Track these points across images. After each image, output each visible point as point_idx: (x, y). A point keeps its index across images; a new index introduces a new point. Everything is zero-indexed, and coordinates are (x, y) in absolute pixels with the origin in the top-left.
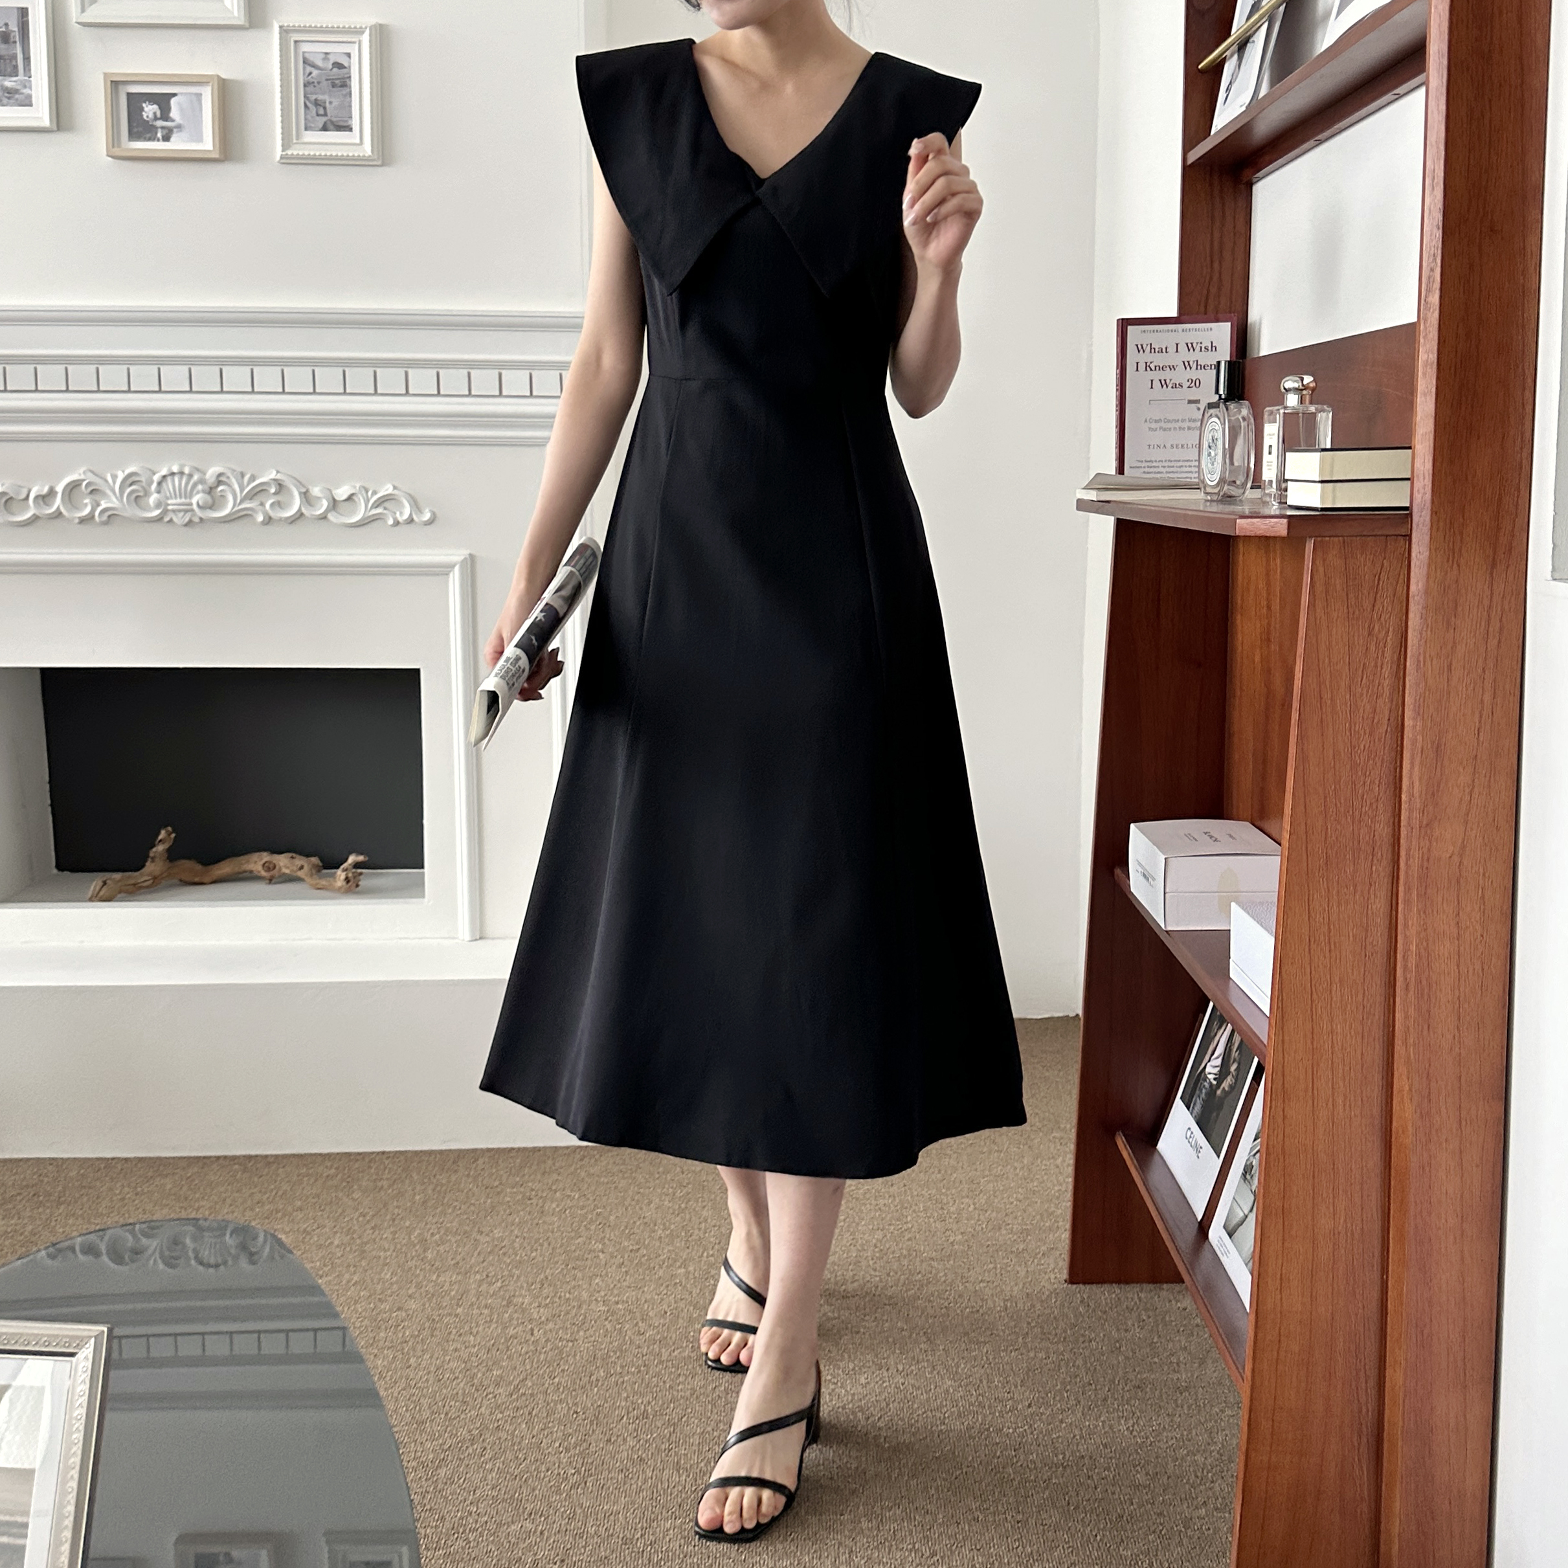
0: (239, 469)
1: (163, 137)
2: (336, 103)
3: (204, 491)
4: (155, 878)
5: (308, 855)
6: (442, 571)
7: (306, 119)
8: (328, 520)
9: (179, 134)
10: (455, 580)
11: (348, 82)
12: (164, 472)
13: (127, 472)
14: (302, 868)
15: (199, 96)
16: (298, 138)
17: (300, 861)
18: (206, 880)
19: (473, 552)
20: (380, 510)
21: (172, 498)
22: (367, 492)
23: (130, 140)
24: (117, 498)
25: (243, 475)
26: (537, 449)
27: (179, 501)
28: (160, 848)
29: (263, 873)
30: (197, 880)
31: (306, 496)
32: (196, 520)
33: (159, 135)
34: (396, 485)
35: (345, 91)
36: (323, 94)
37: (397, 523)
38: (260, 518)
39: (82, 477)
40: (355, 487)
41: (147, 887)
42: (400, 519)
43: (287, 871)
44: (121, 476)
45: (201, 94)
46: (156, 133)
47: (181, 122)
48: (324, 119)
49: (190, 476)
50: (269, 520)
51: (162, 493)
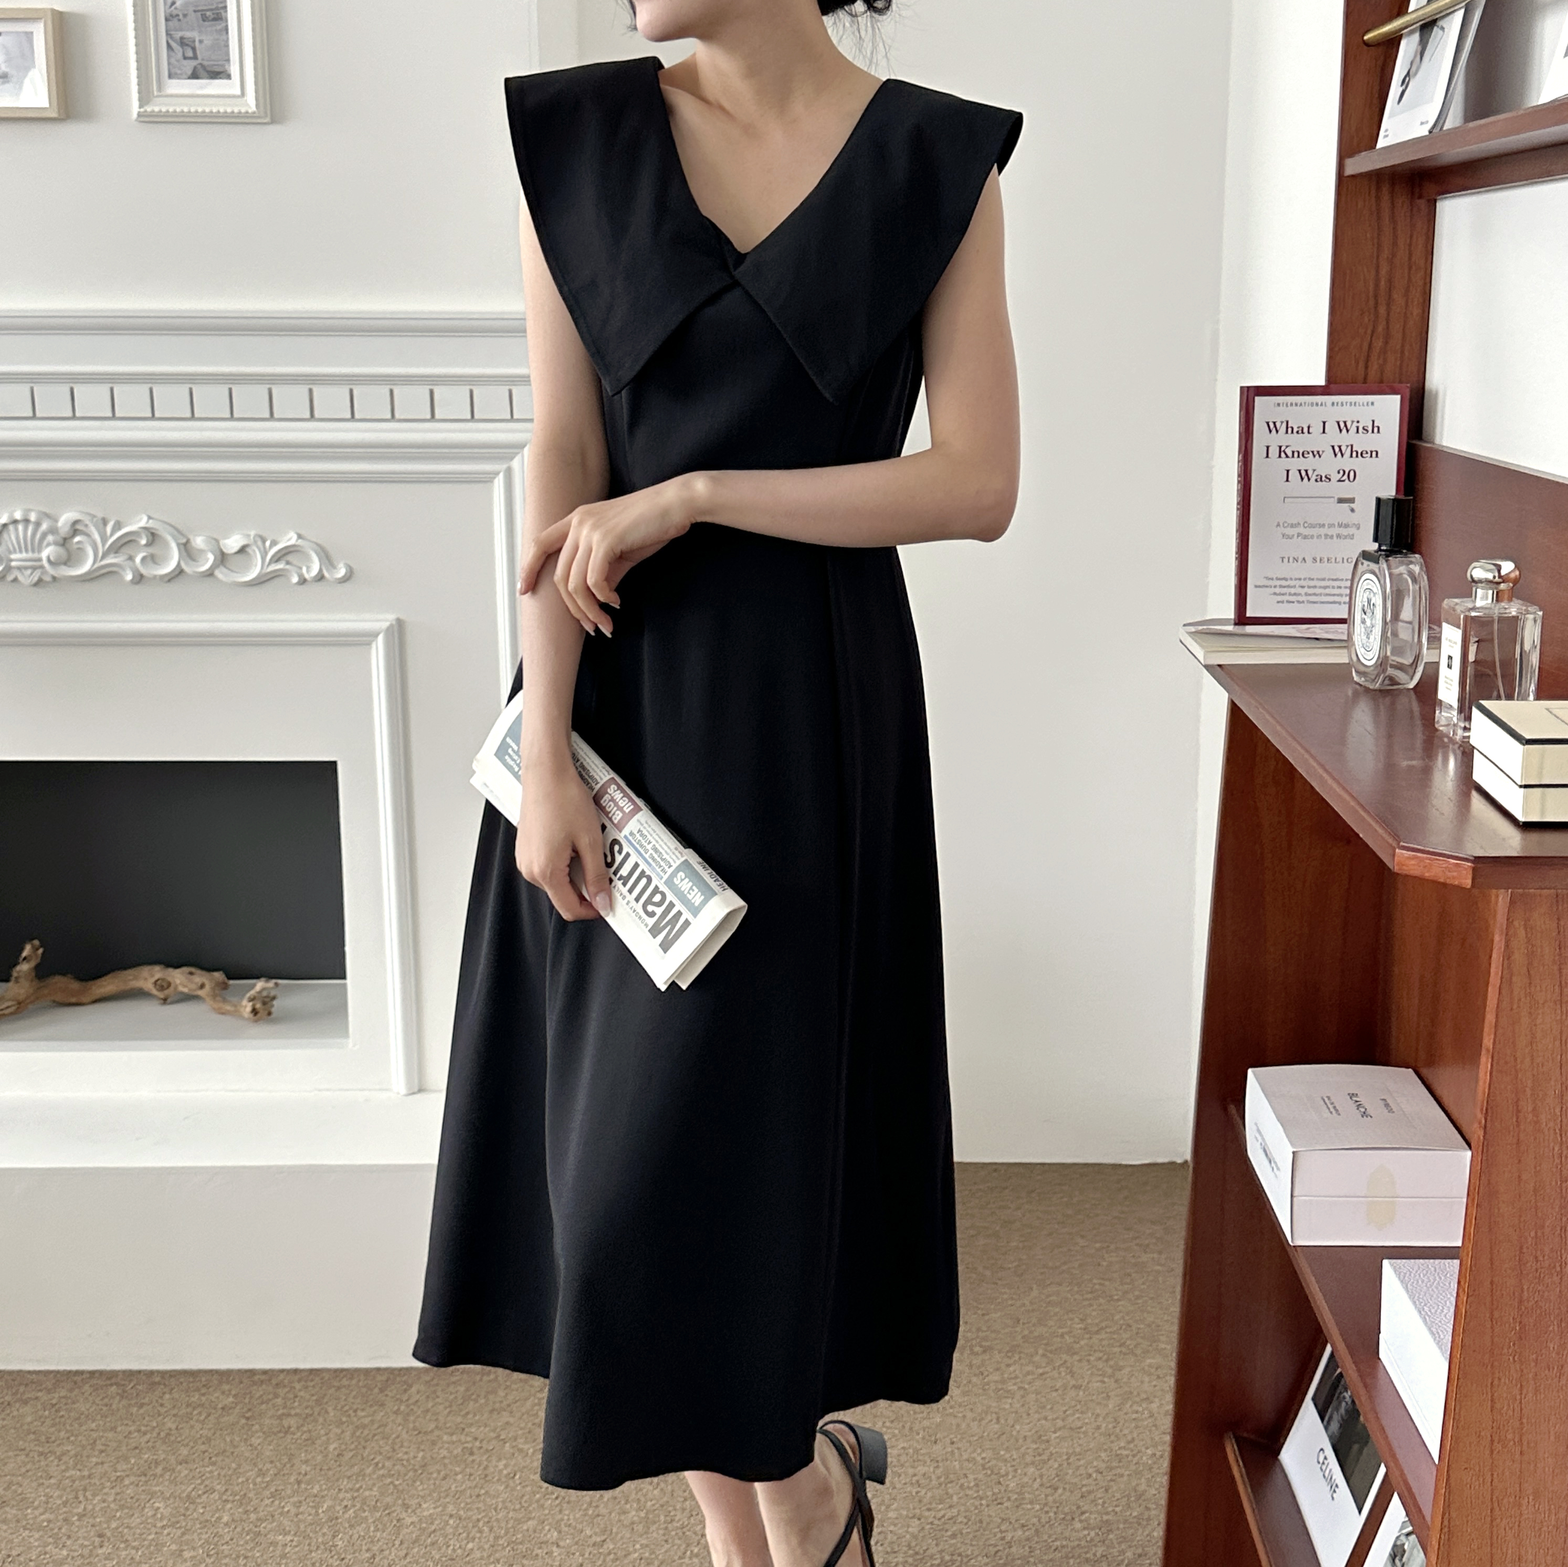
0: (100, 515)
2: (208, 42)
3: (56, 543)
4: (19, 1003)
5: (209, 969)
6: (363, 640)
7: (169, 64)
8: (216, 578)
10: (378, 653)
11: (223, 14)
14: (202, 986)
15: (29, 35)
16: (160, 88)
17: (200, 977)
18: (84, 1000)
19: (402, 617)
20: (280, 566)
21: (15, 552)
22: (264, 541)
25: (105, 522)
26: (480, 485)
27: (24, 555)
28: (24, 967)
29: (155, 992)
30: (73, 1000)
31: (186, 548)
32: (47, 578)
34: (302, 532)
35: (222, 25)
36: (193, 30)
37: (303, 581)
38: (129, 577)
40: (249, 536)
41: (11, 1014)
42: (307, 576)
43: (186, 990)
45: (32, 33)
48: (193, 63)
49: (38, 524)
50: (139, 579)
51: (4, 545)
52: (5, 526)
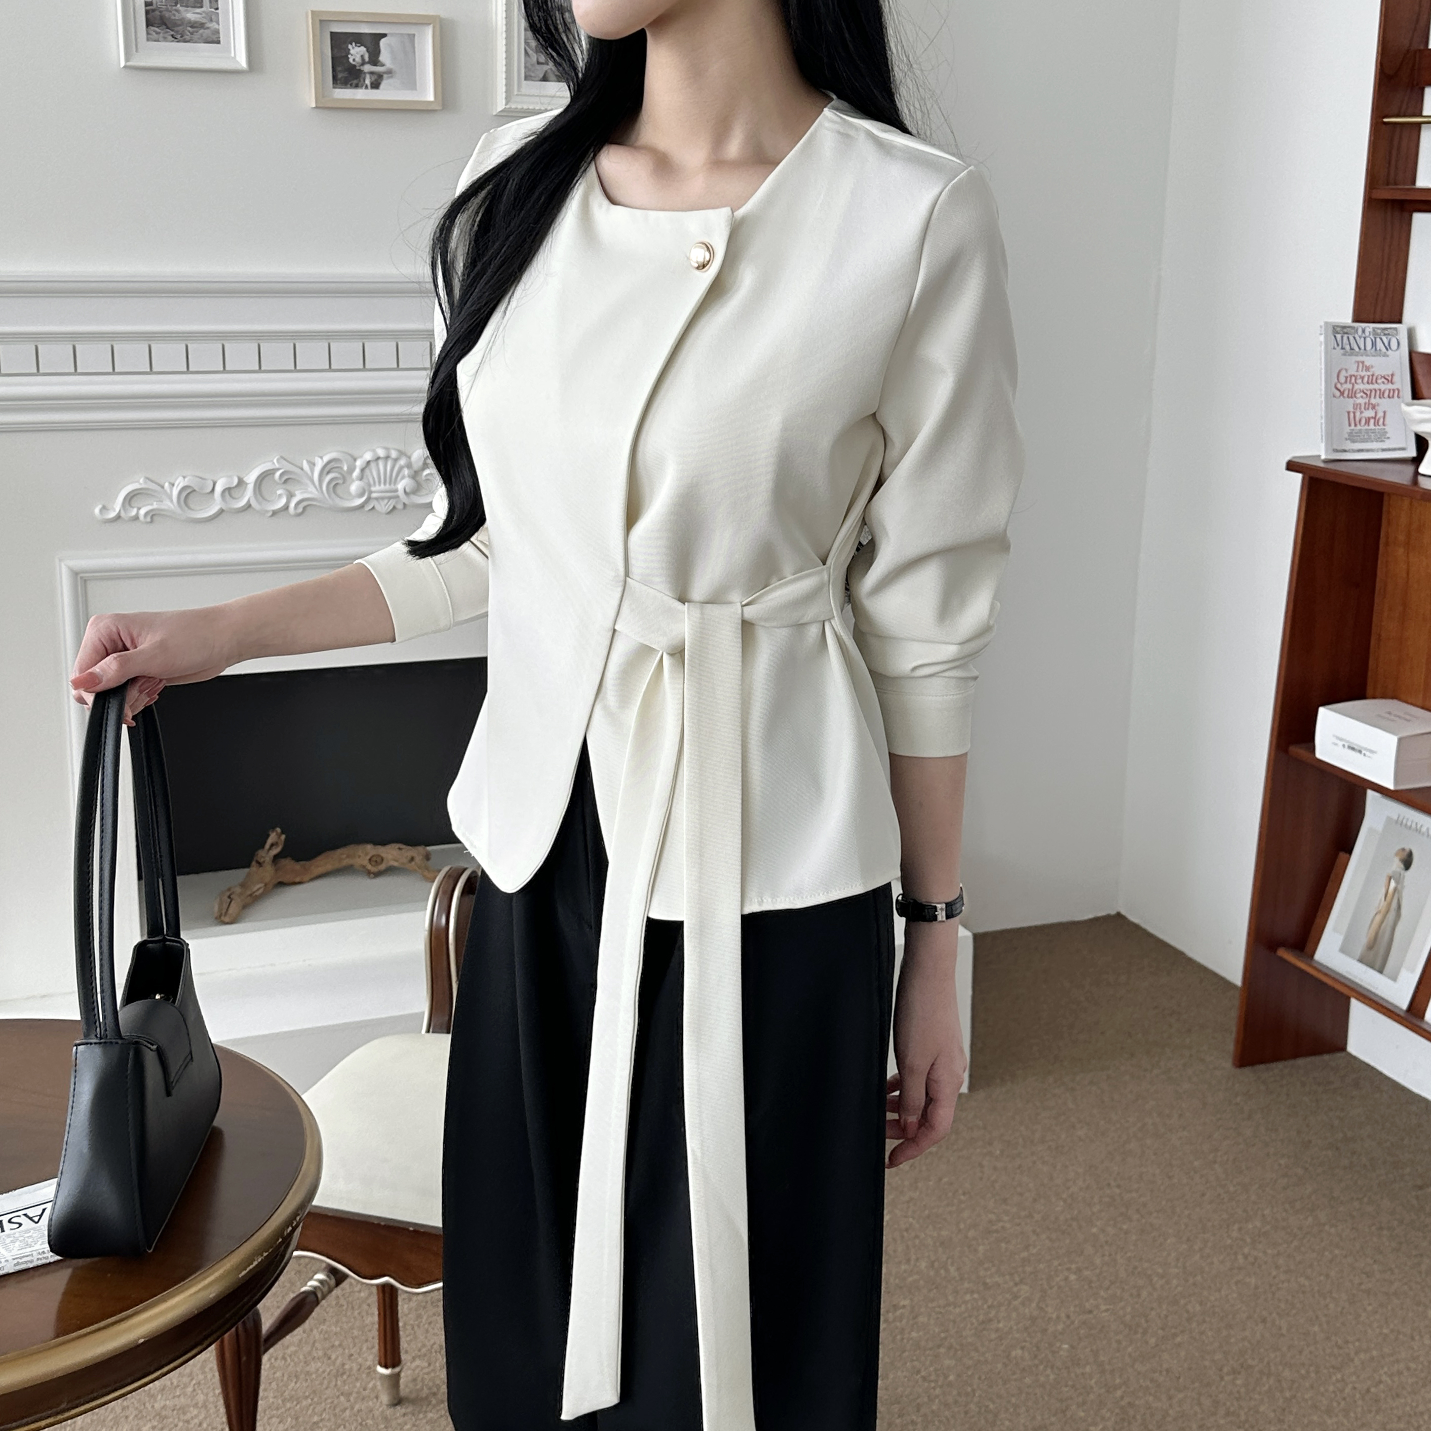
1: (372, 84)
3: (409, 476)
4: (266, 885)
7: (526, 67)
9: (391, 81)
12: (368, 456)
13: (326, 459)
14: (412, 859)
15: (412, 37)
16: (519, 91)
18: (306, 877)
21: (375, 485)
23: (334, 88)
24: (316, 487)
29: (369, 867)
30: (294, 880)
32: (400, 506)
33: (368, 82)
39: (277, 466)
43: (395, 863)
44: (319, 464)
45: (414, 35)
46: (364, 80)
47: (392, 67)
48: (545, 68)
49: (396, 460)
51: (365, 480)
52: (368, 462)
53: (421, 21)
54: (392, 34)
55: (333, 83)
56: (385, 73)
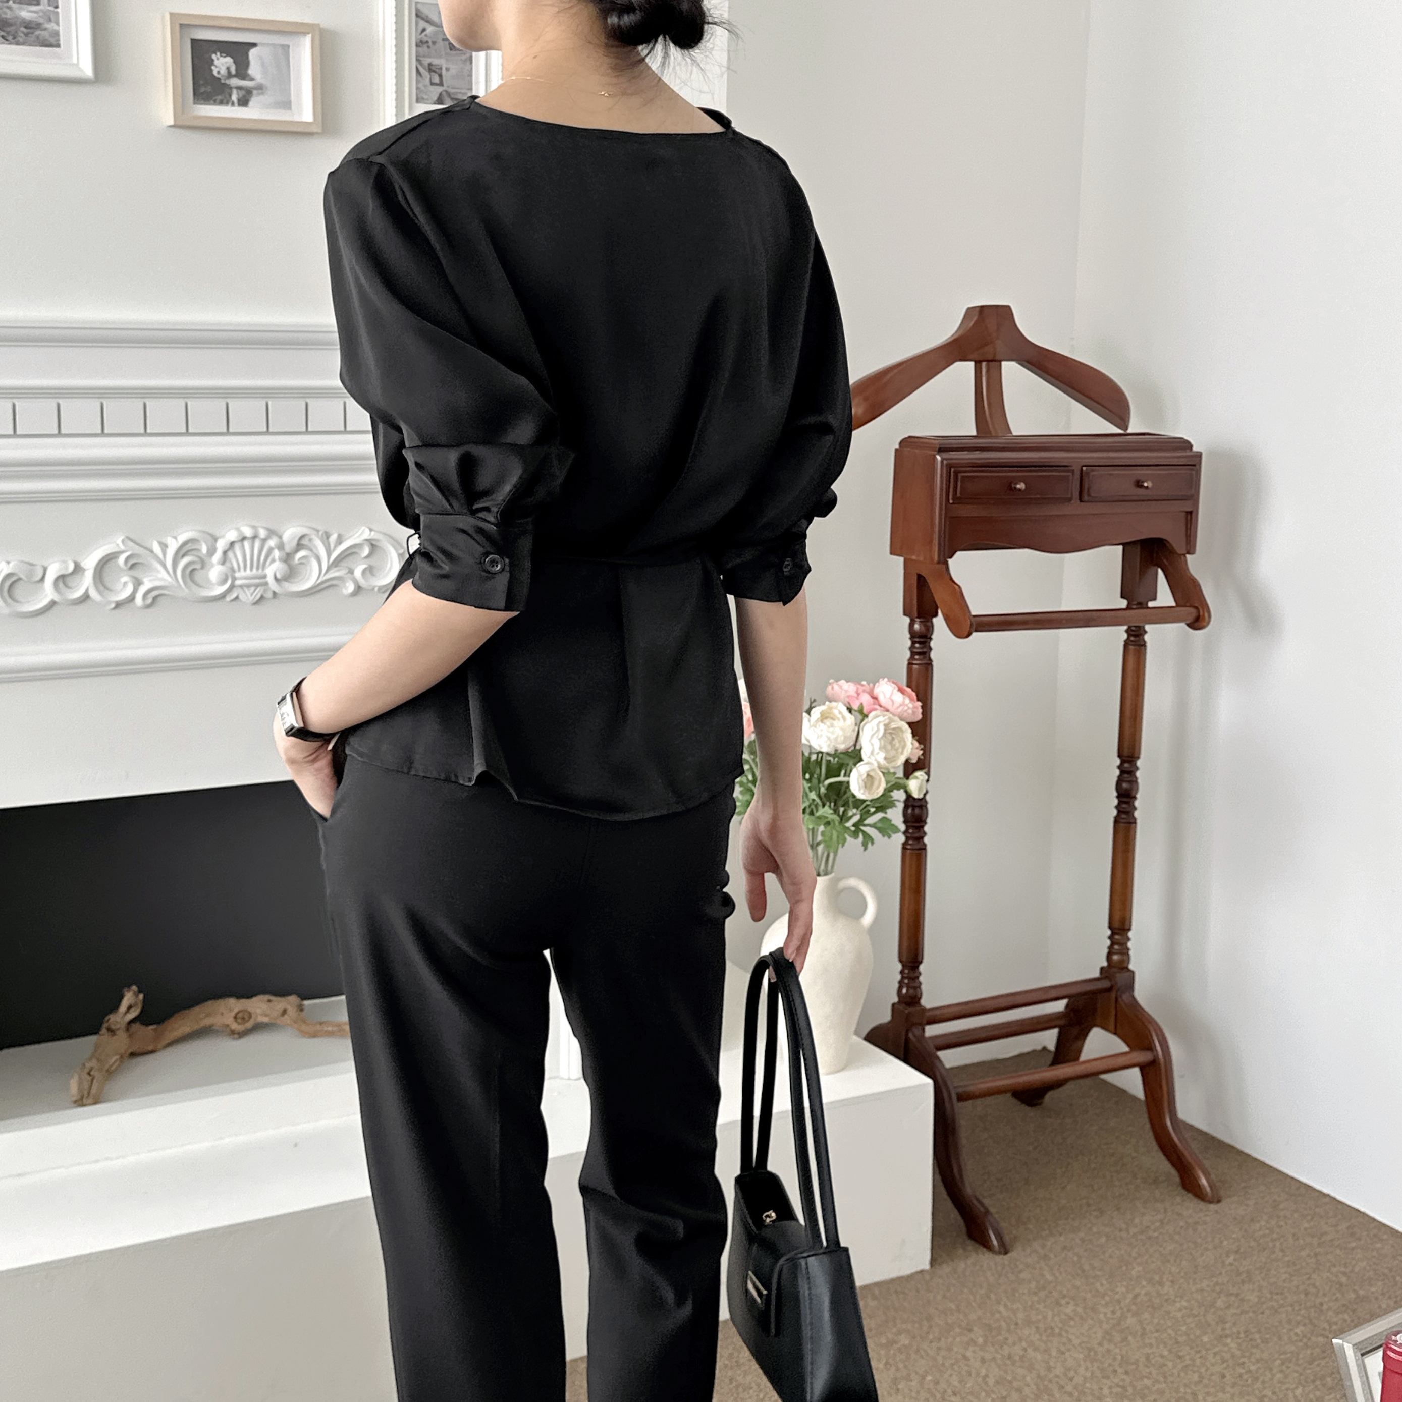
0: (322, 528)
1: (239, 100)
2: (453, 70)
3: (281, 559)
4: (122, 1057)
7: (417, 88)
9: (261, 97)
12: (232, 536)
13: (182, 538)
14: (283, 1012)
15: (286, 48)
17: (279, 1003)
21: (240, 570)
23: (194, 103)
24: (168, 572)
25: (327, 535)
27: (249, 573)
29: (235, 1026)
30: (150, 1048)
32: (270, 595)
36: (440, 57)
38: (350, 588)
39: (122, 547)
43: (266, 1019)
44: (173, 546)
45: (288, 46)
46: (230, 96)
47: (263, 81)
48: (439, 89)
49: (264, 541)
50: (359, 590)
51: (228, 564)
52: (232, 544)
53: (297, 30)
54: (263, 45)
55: (194, 98)
56: (255, 88)
